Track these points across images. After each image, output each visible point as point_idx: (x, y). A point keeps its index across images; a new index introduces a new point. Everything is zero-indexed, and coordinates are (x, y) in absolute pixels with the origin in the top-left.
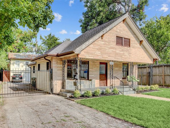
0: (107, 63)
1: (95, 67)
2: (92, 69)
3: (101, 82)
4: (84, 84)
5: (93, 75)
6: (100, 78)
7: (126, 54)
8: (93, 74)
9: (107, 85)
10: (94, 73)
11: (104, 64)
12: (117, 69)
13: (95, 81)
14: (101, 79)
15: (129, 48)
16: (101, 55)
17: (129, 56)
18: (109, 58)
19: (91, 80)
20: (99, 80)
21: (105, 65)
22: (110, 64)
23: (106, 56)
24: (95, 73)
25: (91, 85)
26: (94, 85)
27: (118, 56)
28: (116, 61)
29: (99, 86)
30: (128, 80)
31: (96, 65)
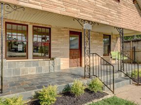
0: (81, 33)
1: (61, 38)
2: (57, 40)
3: (72, 60)
4: (39, 66)
5: (59, 51)
6: (70, 55)
7: (113, 12)
8: (58, 49)
9: (81, 66)
10: (59, 47)
11: (77, 34)
12: (95, 42)
13: (60, 60)
14: (72, 57)
15: (117, 3)
16: (62, 6)
17: (118, 17)
18: (81, 14)
19: (53, 59)
20: (68, 59)
21: (78, 36)
22: (84, 28)
23: (75, 9)
24: (62, 47)
25: (52, 67)
26: (59, 67)
27: (99, 14)
28: (95, 23)
29: (69, 68)
30: (111, 58)
31: (63, 35)
